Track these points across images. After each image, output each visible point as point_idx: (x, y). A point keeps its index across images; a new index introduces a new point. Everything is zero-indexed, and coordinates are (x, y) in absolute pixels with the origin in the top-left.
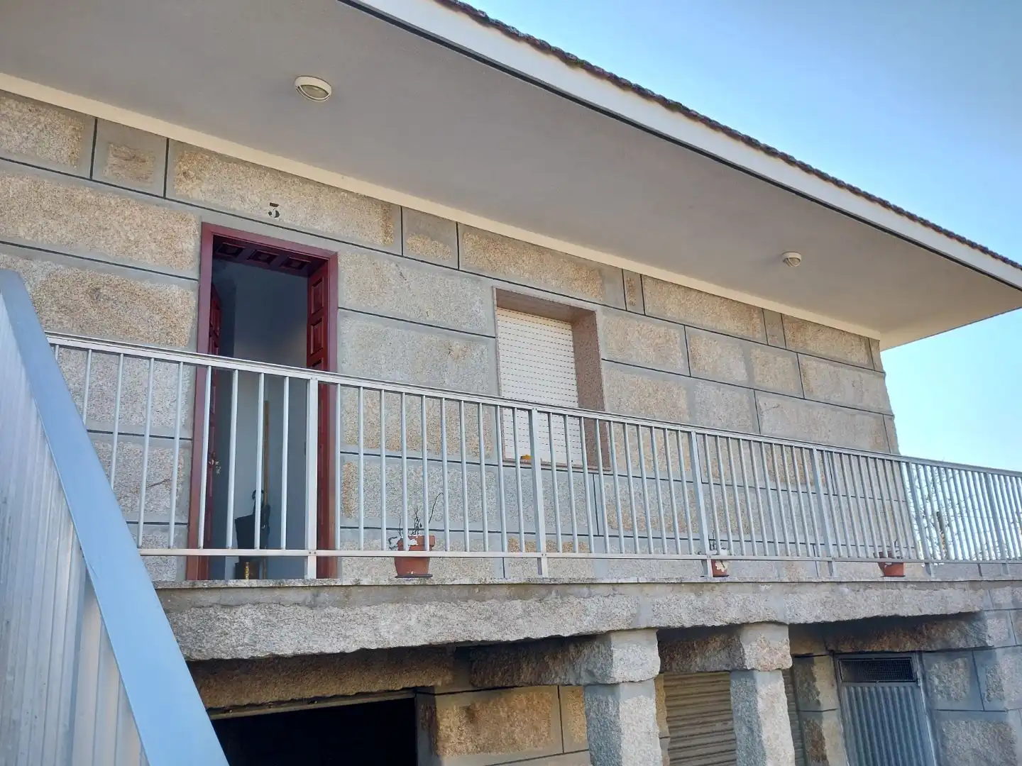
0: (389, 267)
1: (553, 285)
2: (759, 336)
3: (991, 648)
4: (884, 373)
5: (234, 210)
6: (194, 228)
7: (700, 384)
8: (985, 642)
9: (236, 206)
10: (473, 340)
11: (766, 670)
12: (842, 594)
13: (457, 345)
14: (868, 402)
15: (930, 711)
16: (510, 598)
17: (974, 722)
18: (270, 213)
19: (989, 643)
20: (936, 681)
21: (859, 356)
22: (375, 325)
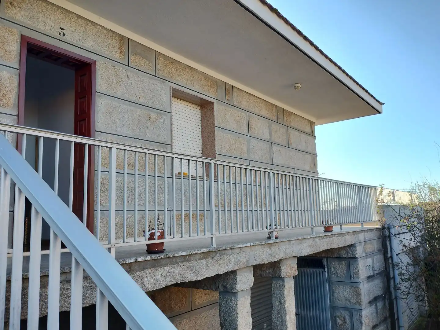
0: (123, 71)
1: (197, 88)
2: (274, 118)
3: (357, 258)
4: (315, 137)
6: (17, 38)
7: (253, 140)
8: (355, 256)
9: (40, 27)
10: (160, 113)
11: (289, 277)
12: (316, 242)
13: (153, 115)
14: (310, 150)
15: (329, 281)
16: (201, 259)
17: (346, 287)
18: (60, 34)
19: (357, 256)
20: (333, 269)
21: (308, 129)
22: (116, 103)
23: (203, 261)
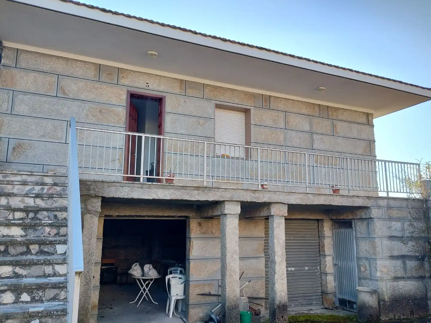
0: (182, 99)
1: (236, 101)
2: (317, 114)
3: (372, 218)
5: (136, 86)
6: (125, 92)
7: (290, 132)
8: (371, 216)
10: (207, 120)
13: (202, 121)
14: (364, 136)
15: (356, 237)
17: (367, 241)
18: (146, 86)
19: (372, 217)
20: (358, 228)
21: (363, 119)
22: (176, 116)
23: (196, 191)
